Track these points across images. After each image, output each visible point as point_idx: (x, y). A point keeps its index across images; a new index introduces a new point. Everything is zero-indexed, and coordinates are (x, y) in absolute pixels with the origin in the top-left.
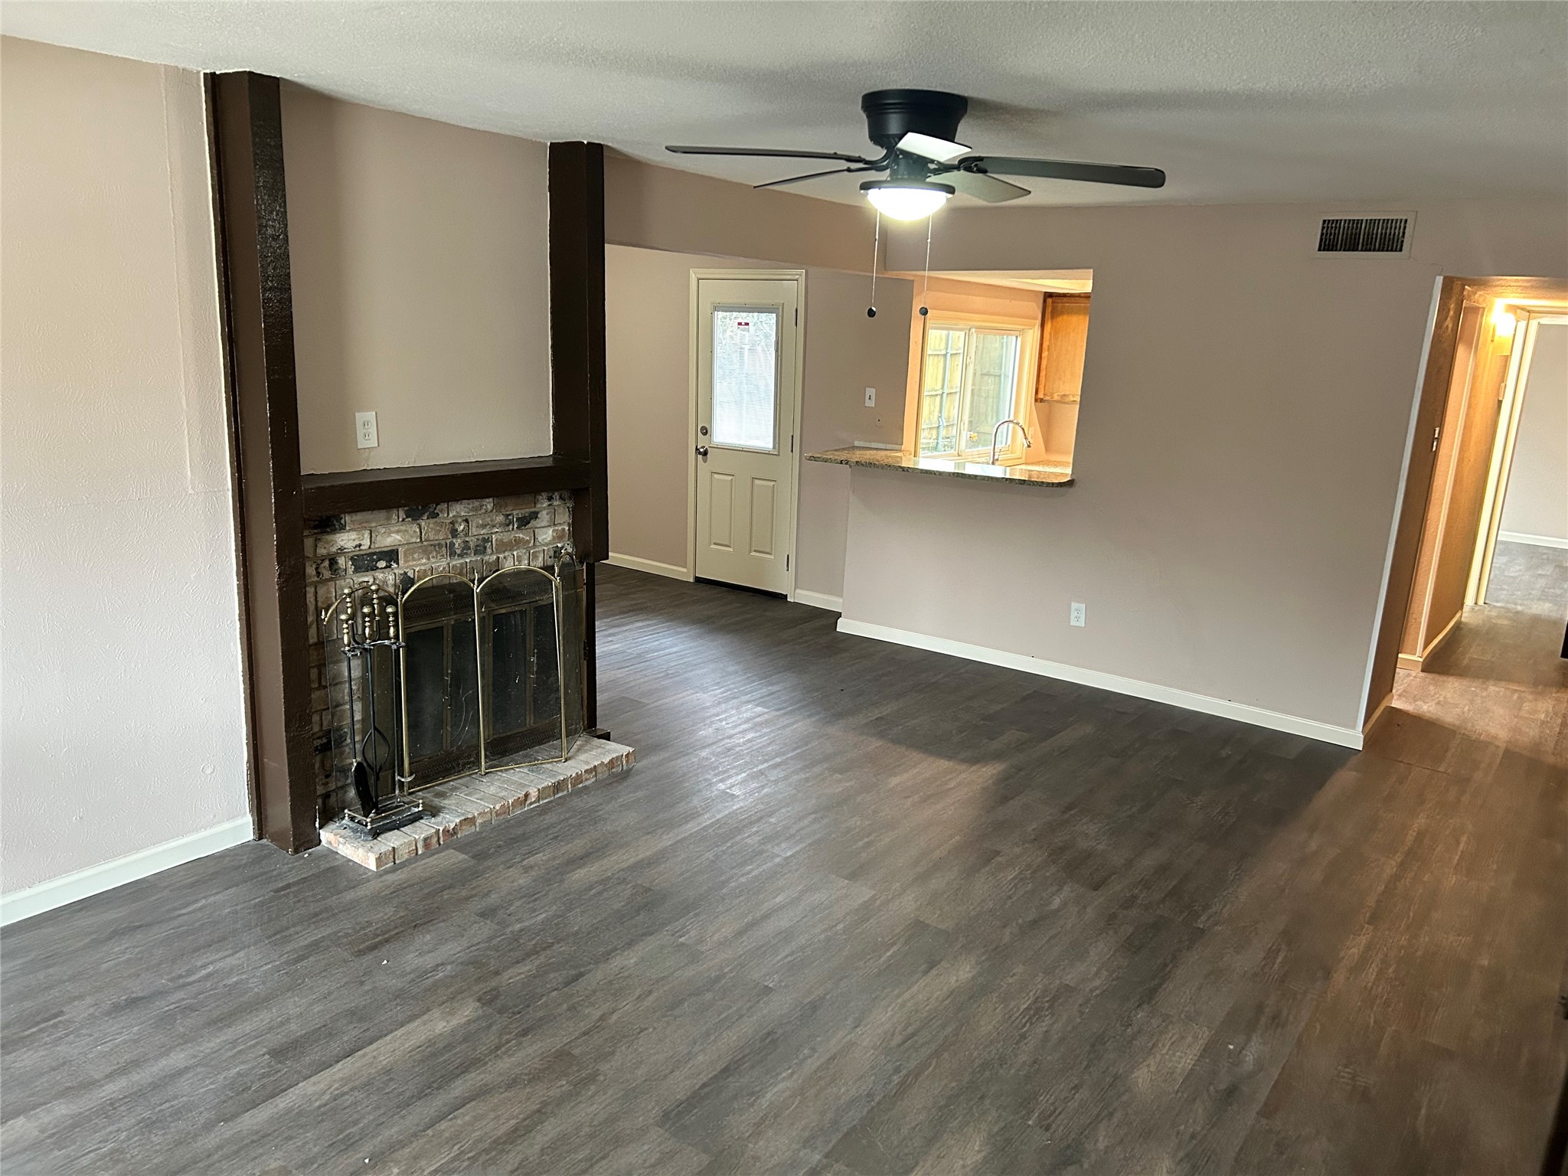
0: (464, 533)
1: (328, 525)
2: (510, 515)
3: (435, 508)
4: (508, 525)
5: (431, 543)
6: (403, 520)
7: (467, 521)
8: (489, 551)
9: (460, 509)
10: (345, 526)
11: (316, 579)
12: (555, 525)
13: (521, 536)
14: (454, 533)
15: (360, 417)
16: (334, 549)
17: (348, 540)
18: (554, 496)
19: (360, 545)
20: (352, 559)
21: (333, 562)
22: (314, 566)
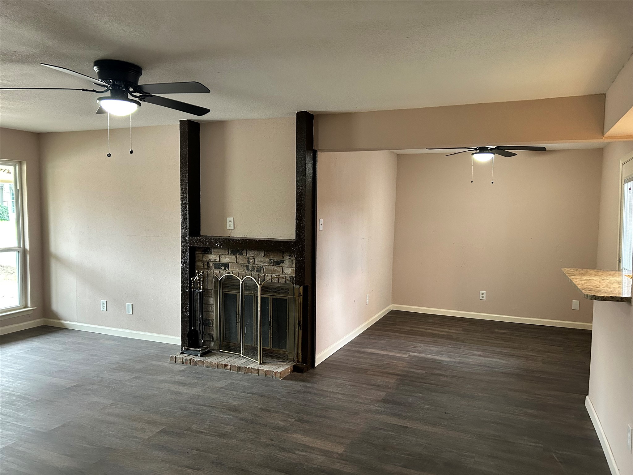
0: (253, 263)
1: (207, 251)
2: (272, 259)
3: (242, 252)
4: (271, 263)
5: (241, 264)
6: (230, 254)
7: (254, 258)
8: (262, 271)
9: (251, 254)
10: (212, 252)
11: (203, 268)
12: (292, 267)
13: (276, 268)
14: (249, 262)
15: (228, 219)
16: (208, 259)
17: (213, 257)
18: (292, 255)
19: (216, 260)
20: (214, 264)
21: (208, 264)
22: (202, 264)
